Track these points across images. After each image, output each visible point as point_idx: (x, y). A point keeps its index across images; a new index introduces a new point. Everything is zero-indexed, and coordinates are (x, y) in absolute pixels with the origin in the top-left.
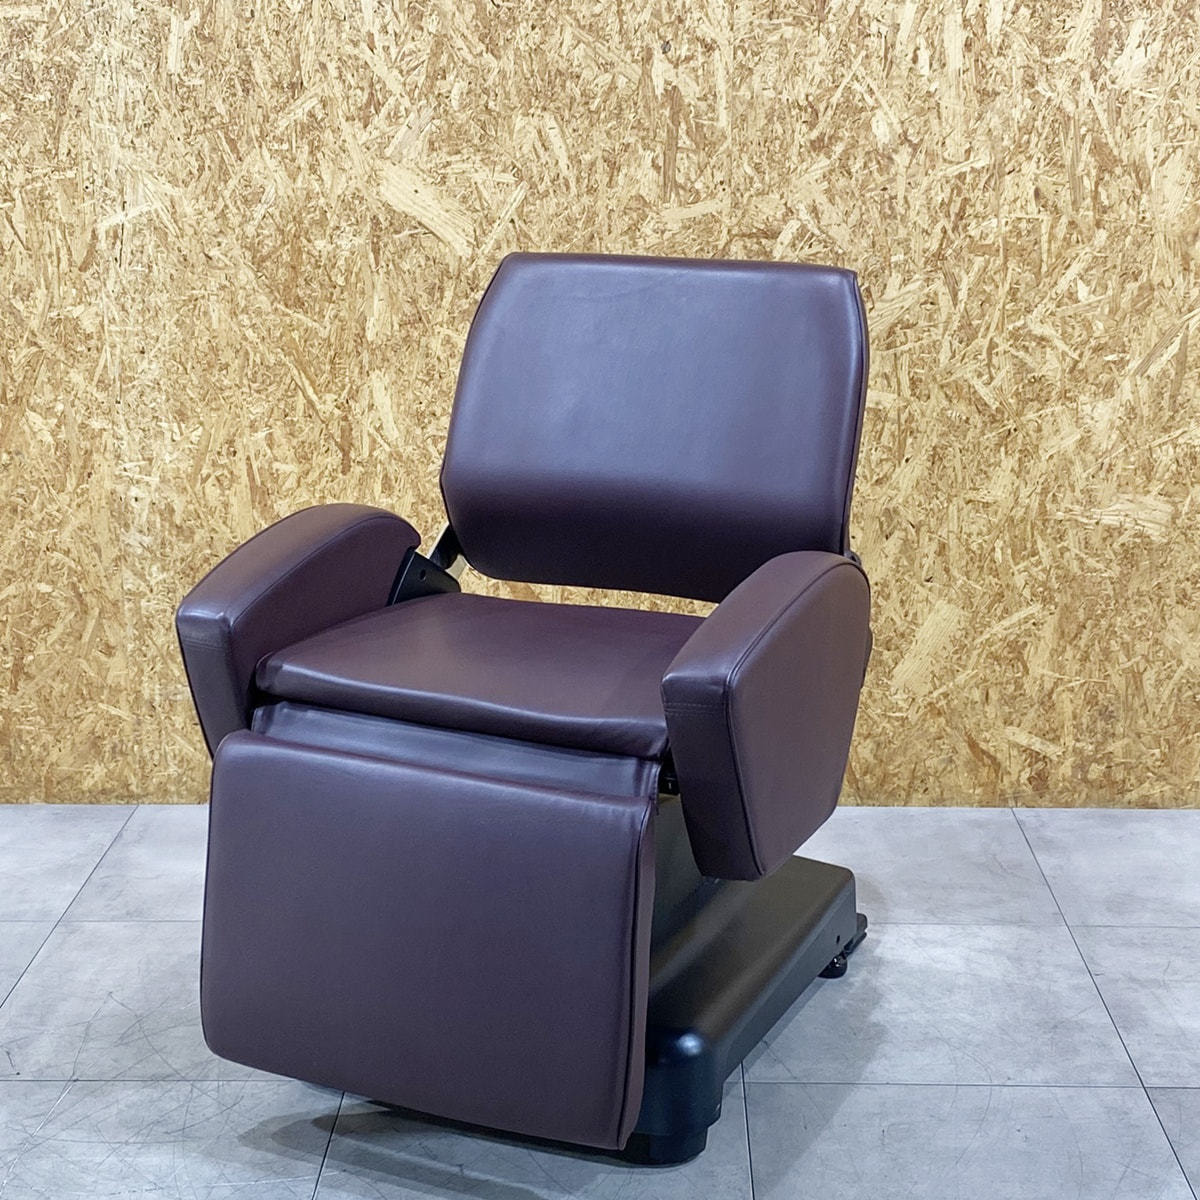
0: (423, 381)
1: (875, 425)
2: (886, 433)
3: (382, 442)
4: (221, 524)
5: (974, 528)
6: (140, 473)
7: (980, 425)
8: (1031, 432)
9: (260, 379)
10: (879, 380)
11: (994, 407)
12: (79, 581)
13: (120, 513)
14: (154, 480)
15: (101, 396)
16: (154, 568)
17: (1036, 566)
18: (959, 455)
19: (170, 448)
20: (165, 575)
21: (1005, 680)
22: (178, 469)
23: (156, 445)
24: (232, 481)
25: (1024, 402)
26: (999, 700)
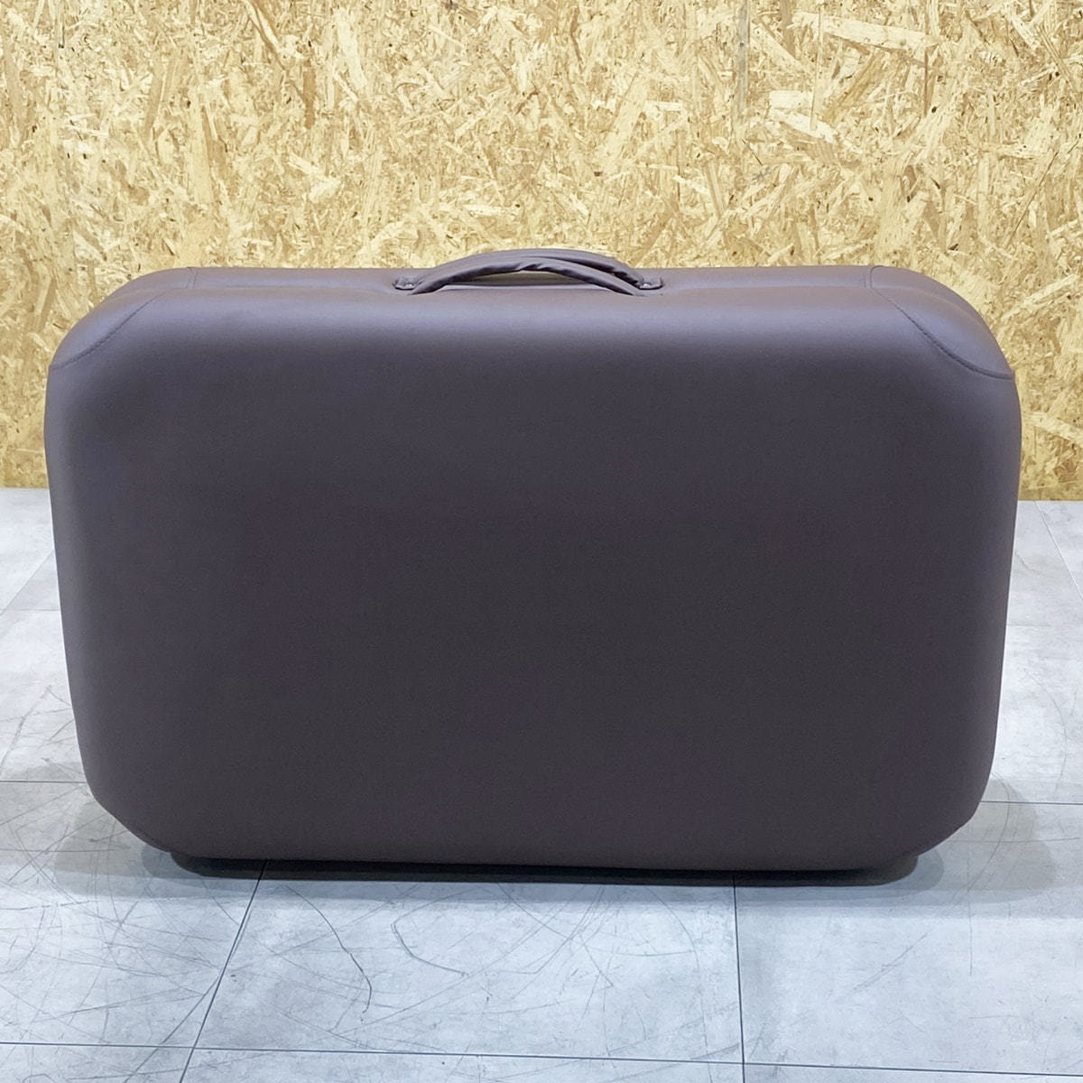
0: (393, 20)
1: (899, 69)
2: (911, 79)
3: (349, 91)
4: (177, 184)
5: (1008, 188)
6: (88, 126)
7: (1017, 69)
8: (1075, 77)
9: (213, 19)
10: (905, 16)
11: (1034, 48)
12: (29, 248)
13: (69, 172)
14: (103, 134)
15: (42, 39)
16: (108, 233)
17: (1075, 232)
18: (992, 104)
19: (118, 98)
20: (119, 240)
21: (1035, 359)
22: (128, 123)
23: (104, 95)
24: (186, 136)
25: (1067, 40)
26: (1025, 383)
